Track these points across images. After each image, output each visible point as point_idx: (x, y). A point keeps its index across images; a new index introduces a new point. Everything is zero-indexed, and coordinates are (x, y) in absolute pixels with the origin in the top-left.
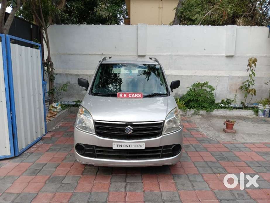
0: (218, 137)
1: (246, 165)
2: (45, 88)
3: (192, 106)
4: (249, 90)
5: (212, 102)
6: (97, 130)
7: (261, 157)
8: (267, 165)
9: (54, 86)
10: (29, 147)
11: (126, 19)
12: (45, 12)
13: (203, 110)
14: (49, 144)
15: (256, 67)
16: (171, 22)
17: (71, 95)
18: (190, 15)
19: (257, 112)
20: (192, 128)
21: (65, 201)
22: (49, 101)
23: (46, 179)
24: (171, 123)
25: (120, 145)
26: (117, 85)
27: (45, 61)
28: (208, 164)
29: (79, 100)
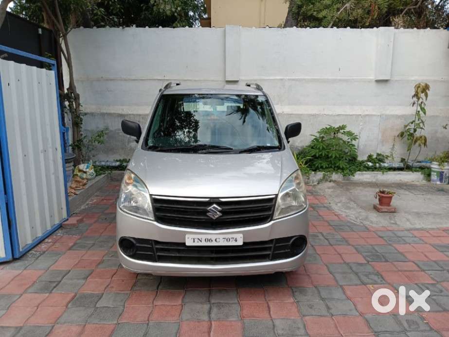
0: (367, 218)
1: (417, 269)
2: (66, 138)
3: (319, 166)
4: (415, 138)
5: (353, 159)
6: (157, 214)
7: (441, 254)
9: (82, 135)
10: (39, 241)
11: (204, 19)
12: (64, 6)
13: (336, 173)
14: (74, 236)
15: (428, 99)
16: (282, 22)
17: (112, 149)
18: (314, 11)
19: (429, 175)
20: (320, 205)
22: (73, 160)
23: (68, 299)
24: (289, 199)
25: (198, 239)
26: (191, 131)
27: (66, 91)
28: (351, 268)
29: (126, 158)
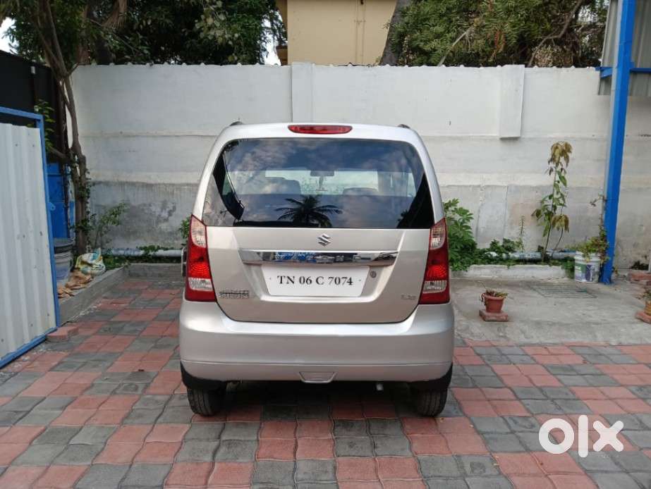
0: (467, 329)
1: (512, 397)
4: (553, 219)
5: (469, 248)
8: (560, 396)
9: (88, 212)
10: (11, 359)
14: (61, 352)
15: (569, 164)
17: (134, 233)
18: (421, 41)
19: (572, 270)
21: (67, 485)
22: (70, 248)
23: (34, 434)
29: (154, 244)
